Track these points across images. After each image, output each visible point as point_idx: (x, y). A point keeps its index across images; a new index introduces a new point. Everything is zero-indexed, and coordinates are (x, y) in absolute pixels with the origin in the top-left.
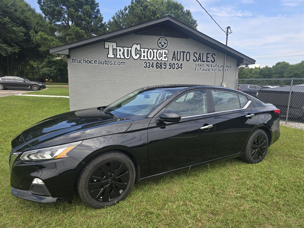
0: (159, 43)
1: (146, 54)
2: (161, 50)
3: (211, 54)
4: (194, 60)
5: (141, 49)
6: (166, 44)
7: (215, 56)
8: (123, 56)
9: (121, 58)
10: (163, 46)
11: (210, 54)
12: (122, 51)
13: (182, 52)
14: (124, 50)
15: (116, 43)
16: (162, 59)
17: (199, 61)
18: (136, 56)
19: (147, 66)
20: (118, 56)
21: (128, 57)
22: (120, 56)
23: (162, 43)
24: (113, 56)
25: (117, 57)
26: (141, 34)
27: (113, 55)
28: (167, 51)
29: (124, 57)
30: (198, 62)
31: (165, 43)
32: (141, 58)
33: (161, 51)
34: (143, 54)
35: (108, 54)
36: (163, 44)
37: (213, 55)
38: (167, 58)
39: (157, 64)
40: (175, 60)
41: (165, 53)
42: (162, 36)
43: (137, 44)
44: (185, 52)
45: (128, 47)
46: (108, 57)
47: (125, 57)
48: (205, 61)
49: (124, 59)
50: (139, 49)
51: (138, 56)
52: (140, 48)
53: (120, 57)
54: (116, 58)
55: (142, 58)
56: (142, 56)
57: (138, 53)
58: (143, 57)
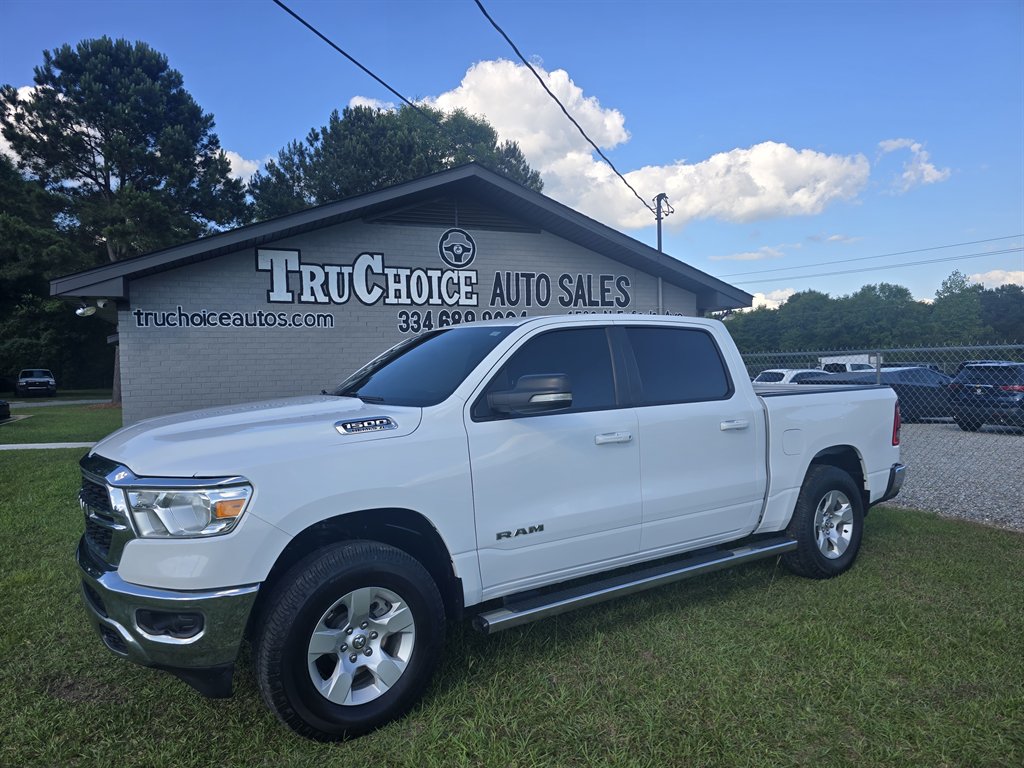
0: (446, 249)
1: (402, 286)
2: (453, 271)
3: (615, 281)
4: (561, 299)
5: (387, 271)
6: (469, 250)
7: (627, 284)
8: (325, 295)
9: (316, 302)
10: (458, 258)
11: (611, 278)
12: (320, 278)
13: (523, 275)
14: (327, 274)
15: (299, 251)
16: (457, 302)
17: (580, 301)
18: (369, 292)
19: (408, 325)
20: (307, 297)
21: (341, 296)
22: (313, 294)
23: (455, 248)
24: (288, 297)
25: (303, 299)
26: (384, 221)
27: (288, 291)
28: (473, 274)
29: (326, 300)
30: (575, 305)
31: (466, 250)
32: (387, 301)
33: (455, 276)
34: (392, 286)
35: (268, 292)
36: (460, 252)
37: (623, 283)
38: (475, 296)
39: (444, 318)
40: (503, 304)
41: (468, 280)
42: (454, 225)
43: (372, 255)
44: (533, 276)
45: (340, 266)
46: (269, 301)
47: (330, 299)
48: (596, 304)
49: (329, 303)
50: (378, 269)
51: (377, 292)
52: (384, 267)
53: (312, 299)
54: (300, 302)
55: (391, 300)
56: (392, 293)
57: (375, 284)
58: (396, 297)
